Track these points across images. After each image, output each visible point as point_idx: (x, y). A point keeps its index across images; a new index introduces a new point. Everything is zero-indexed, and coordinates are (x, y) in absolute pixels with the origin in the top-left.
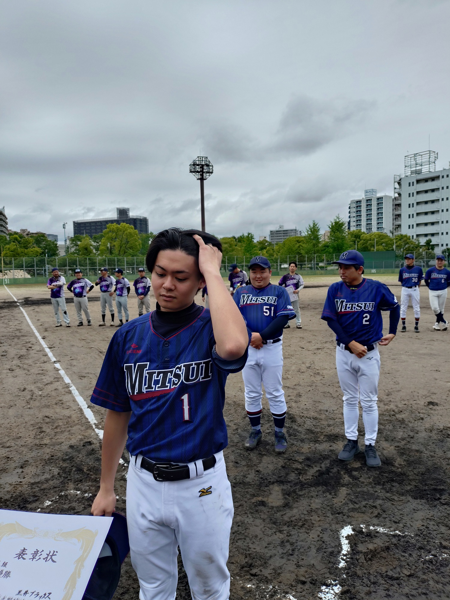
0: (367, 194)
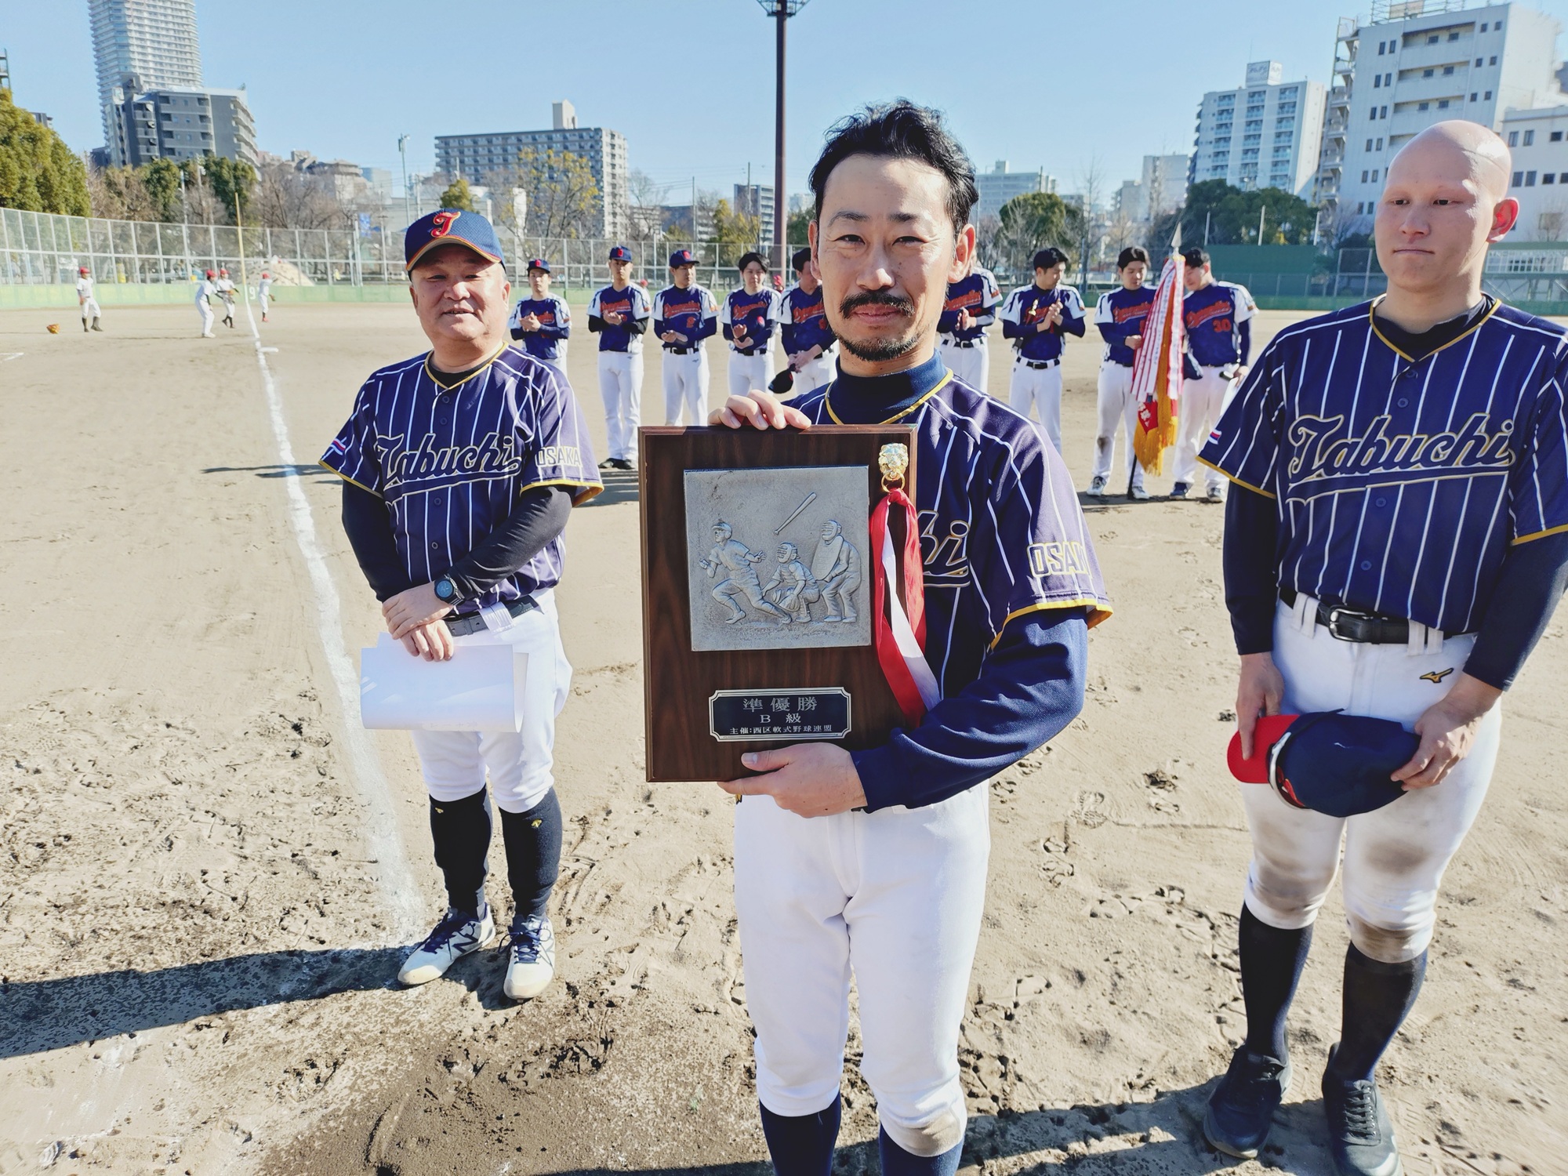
0: (1254, 75)
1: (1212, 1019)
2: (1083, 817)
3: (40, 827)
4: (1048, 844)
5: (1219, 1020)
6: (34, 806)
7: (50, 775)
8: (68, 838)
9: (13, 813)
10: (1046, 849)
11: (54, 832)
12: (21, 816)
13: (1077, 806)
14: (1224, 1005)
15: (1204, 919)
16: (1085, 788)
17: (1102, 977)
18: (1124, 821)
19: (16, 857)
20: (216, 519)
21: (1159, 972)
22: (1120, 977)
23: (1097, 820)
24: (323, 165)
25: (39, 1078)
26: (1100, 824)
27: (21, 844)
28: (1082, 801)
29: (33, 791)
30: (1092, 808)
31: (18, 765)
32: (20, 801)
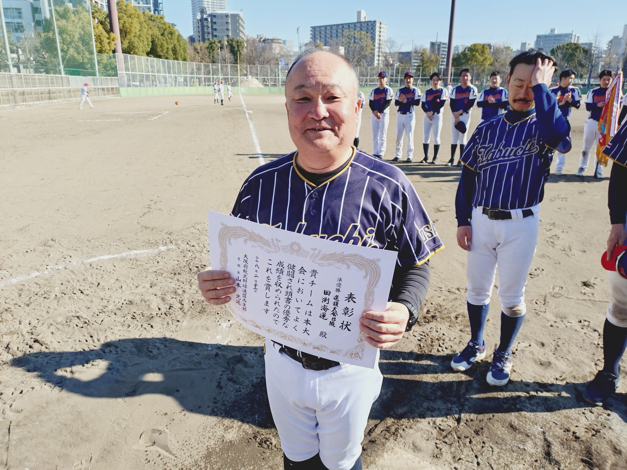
1: (593, 364)
2: (553, 294)
3: (196, 262)
4: (537, 302)
5: (596, 364)
6: (194, 256)
7: (197, 248)
8: (205, 266)
9: (188, 257)
10: (536, 303)
11: (200, 264)
12: (190, 258)
13: (551, 290)
14: (599, 360)
15: (596, 332)
16: (555, 284)
17: (552, 346)
18: (570, 297)
19: (191, 270)
20: (238, 172)
21: (574, 347)
22: (558, 346)
23: (558, 295)
24: (268, 39)
25: (205, 328)
26: (560, 297)
27: (192, 266)
28: (553, 289)
29: (193, 252)
30: (557, 291)
31: (188, 244)
32: (190, 254)
